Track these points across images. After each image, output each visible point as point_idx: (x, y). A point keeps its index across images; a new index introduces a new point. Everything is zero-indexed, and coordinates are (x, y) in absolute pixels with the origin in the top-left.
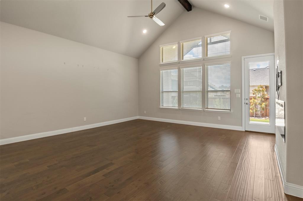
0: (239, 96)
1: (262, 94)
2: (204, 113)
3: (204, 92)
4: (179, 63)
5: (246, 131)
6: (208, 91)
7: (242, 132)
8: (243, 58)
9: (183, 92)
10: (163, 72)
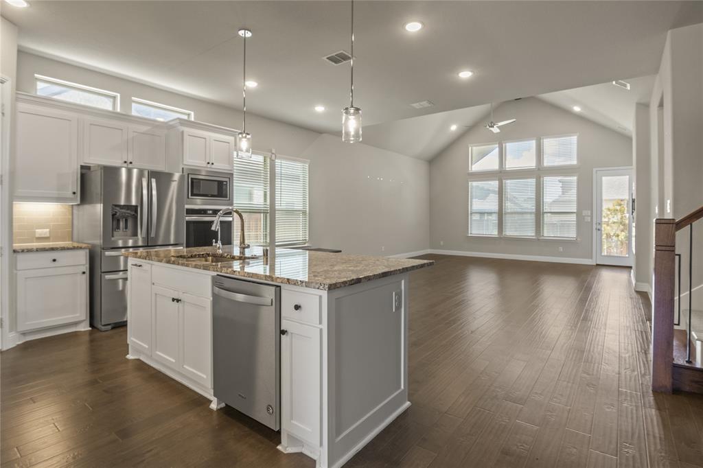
0: (589, 219)
1: (619, 216)
2: (539, 242)
3: (539, 214)
4: (501, 172)
5: (597, 265)
6: (544, 213)
7: (592, 265)
8: (594, 170)
9: (505, 213)
10: (474, 184)
